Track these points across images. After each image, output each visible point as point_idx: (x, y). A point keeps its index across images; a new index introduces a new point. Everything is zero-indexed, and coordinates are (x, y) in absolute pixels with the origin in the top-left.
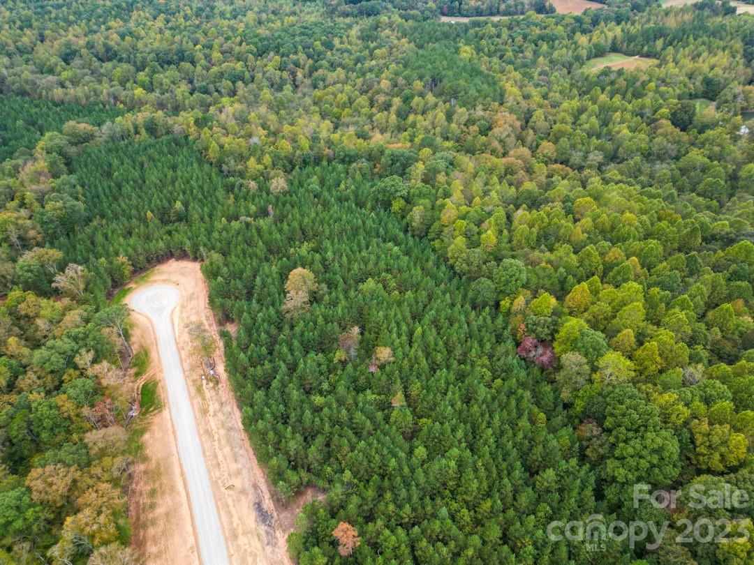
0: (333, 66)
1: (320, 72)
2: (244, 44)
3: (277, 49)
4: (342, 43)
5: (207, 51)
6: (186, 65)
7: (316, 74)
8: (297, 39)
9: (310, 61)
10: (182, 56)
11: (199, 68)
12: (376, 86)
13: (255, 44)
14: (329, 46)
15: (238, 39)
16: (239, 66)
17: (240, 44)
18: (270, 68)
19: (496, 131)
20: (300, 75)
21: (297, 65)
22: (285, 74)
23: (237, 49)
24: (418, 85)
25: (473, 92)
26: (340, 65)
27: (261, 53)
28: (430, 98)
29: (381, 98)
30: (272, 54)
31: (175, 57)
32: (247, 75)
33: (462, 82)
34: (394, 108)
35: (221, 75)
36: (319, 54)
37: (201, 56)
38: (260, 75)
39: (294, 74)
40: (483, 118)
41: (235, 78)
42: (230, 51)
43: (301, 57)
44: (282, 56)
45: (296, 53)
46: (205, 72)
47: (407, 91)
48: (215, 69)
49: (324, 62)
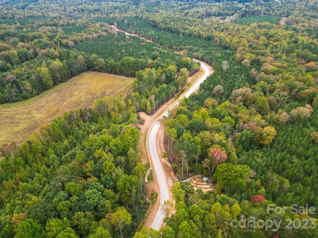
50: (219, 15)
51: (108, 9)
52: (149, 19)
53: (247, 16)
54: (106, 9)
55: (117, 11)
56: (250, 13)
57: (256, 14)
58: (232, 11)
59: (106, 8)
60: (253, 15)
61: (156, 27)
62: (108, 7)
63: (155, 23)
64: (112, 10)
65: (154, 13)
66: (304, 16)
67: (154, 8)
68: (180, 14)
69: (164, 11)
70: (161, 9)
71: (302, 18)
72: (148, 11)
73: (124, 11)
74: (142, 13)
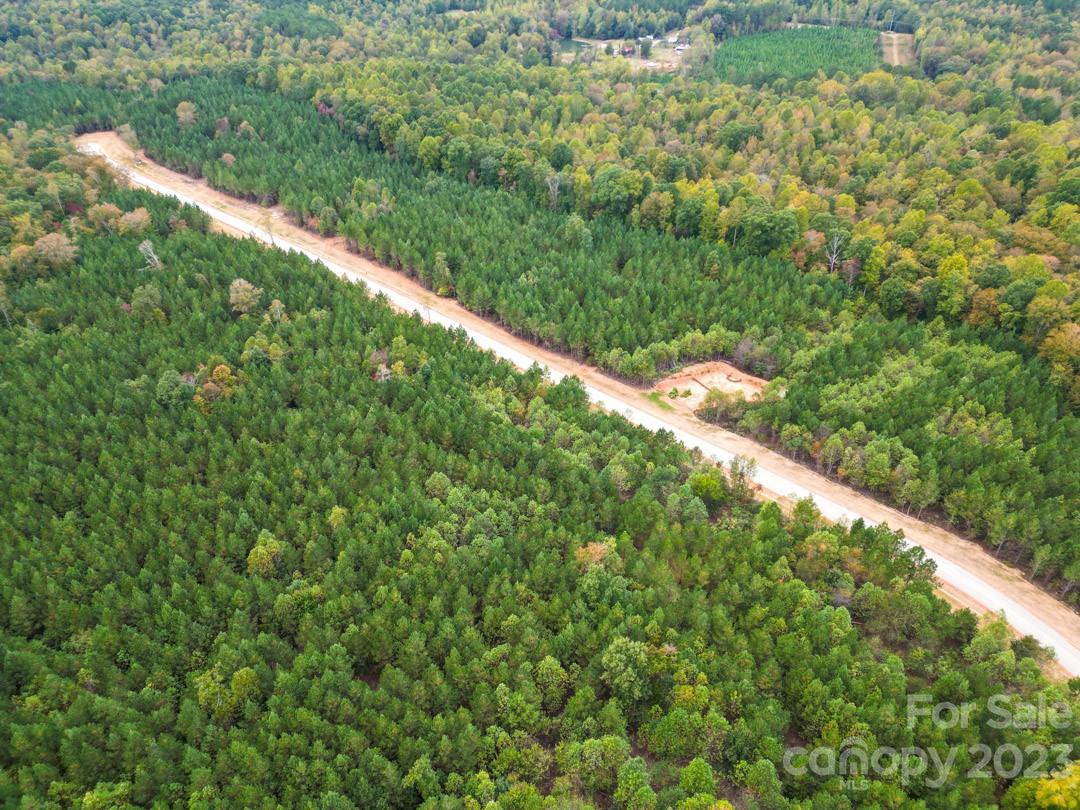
0: (186, 28)
1: (175, 34)
2: (85, 16)
3: (124, 18)
4: (192, 12)
5: (45, 25)
6: (28, 38)
7: (171, 37)
8: (143, 9)
9: (162, 27)
10: (15, 32)
11: (41, 40)
12: (230, 36)
13: (98, 15)
14: (179, 14)
15: (78, 12)
16: (87, 35)
17: (82, 16)
18: (121, 34)
19: (333, 52)
20: (154, 38)
21: (149, 30)
22: (138, 38)
23: (79, 21)
24: (267, 29)
25: (314, 29)
26: (194, 27)
27: (108, 22)
28: (278, 37)
29: (237, 44)
30: (119, 22)
31: (8, 33)
32: (98, 41)
34: (249, 47)
35: (69, 44)
36: (170, 21)
37: (40, 29)
38: (112, 40)
39: (147, 37)
40: (323, 45)
41: (86, 46)
42: (73, 24)
43: (152, 24)
44: (132, 23)
45: (146, 21)
46: (49, 43)
47: (258, 35)
48: (60, 39)
49: (177, 26)
50: (614, 31)
51: (69, 26)
52: (318, 94)
53: (737, 33)
54: (57, 27)
55: (122, 31)
56: (748, 18)
57: (768, 22)
58: (662, 11)
59: (54, 17)
60: (756, 29)
61: (381, 147)
62: (64, 13)
63: (371, 126)
64: (92, 30)
65: (319, 41)
66: (973, 24)
67: (306, 8)
68: (443, 36)
69: (361, 24)
70: (343, 15)
71: (978, 37)
72: (283, 29)
73: (160, 34)
74: (259, 41)
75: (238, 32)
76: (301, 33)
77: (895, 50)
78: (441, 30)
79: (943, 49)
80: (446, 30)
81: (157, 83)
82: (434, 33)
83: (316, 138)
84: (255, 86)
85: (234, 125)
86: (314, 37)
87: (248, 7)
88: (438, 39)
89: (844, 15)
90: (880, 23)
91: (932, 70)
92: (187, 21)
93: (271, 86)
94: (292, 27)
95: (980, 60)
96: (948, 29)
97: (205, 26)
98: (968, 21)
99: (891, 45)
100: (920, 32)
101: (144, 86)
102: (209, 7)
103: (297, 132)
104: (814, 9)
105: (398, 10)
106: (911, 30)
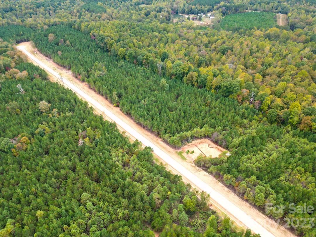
0: (61, 9)
1: (57, 11)
3: (43, 6)
4: (64, 4)
5: (20, 7)
6: (14, 11)
7: (56, 12)
8: (49, 3)
9: (54, 8)
10: (11, 9)
11: (18, 12)
13: (36, 5)
14: (60, 5)
15: (30, 4)
16: (32, 11)
17: (31, 5)
18: (42, 11)
19: (102, 18)
20: (51, 12)
21: (50, 9)
22: (46, 12)
24: (84, 10)
25: (98, 10)
26: (63, 9)
27: (38, 7)
28: (87, 12)
29: (74, 14)
30: (41, 7)
31: (9, 10)
32: (34, 13)
33: (95, 9)
34: (77, 16)
35: (26, 13)
36: (57, 7)
37: (18, 8)
38: (39, 12)
39: (49, 12)
40: (99, 15)
41: (31, 14)
42: (28, 7)
43: (51, 7)
44: (45, 7)
45: (49, 7)
46: (20, 13)
47: (81, 12)
48: (24, 12)
49: (58, 8)
50: (191, 12)
51: (27, 8)
52: (92, 32)
53: (230, 13)
54: (23, 8)
55: (42, 9)
56: (233, 9)
57: (240, 10)
58: (206, 6)
59: (23, 5)
60: (236, 12)
61: (108, 51)
62: (26, 4)
63: (105, 44)
64: (33, 9)
65: (99, 14)
66: (308, 12)
67: (97, 3)
68: (137, 13)
69: (113, 9)
70: (108, 6)
71: (309, 16)
72: (89, 10)
73: (53, 11)
74: (81, 14)
75: (75, 11)
76: (93, 12)
77: (281, 20)
78: (137, 11)
79: (297, 20)
80: (138, 11)
81: (46, 27)
82: (135, 12)
83: (89, 47)
84: (74, 28)
85: (65, 41)
86: (97, 13)
87: (80, 3)
88: (135, 14)
89: (265, 8)
90: (276, 11)
91: (293, 27)
92: (62, 7)
93: (79, 29)
94: (91, 9)
95: (309, 24)
96: (299, 13)
97: (67, 8)
98: (306, 11)
99: (279, 18)
100: (289, 14)
101: (42, 28)
102: (69, 2)
103: (83, 44)
104: (255, 6)
105: (125, 4)
106: (286, 13)
